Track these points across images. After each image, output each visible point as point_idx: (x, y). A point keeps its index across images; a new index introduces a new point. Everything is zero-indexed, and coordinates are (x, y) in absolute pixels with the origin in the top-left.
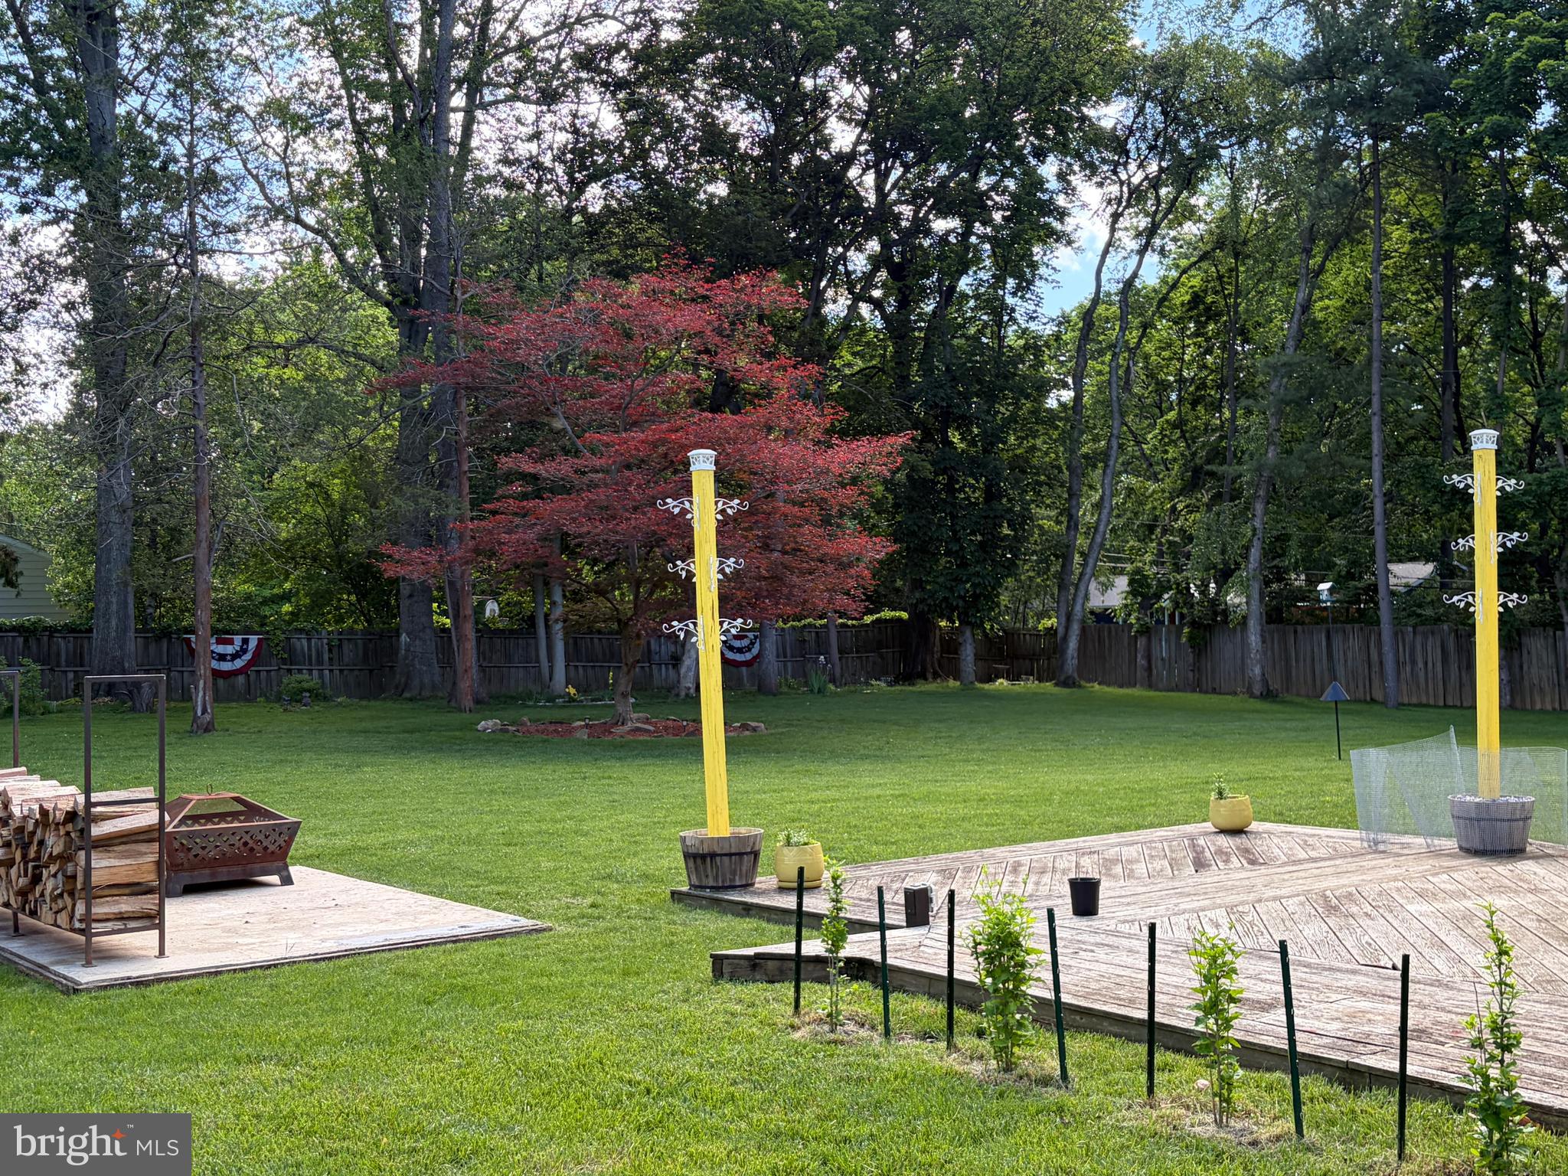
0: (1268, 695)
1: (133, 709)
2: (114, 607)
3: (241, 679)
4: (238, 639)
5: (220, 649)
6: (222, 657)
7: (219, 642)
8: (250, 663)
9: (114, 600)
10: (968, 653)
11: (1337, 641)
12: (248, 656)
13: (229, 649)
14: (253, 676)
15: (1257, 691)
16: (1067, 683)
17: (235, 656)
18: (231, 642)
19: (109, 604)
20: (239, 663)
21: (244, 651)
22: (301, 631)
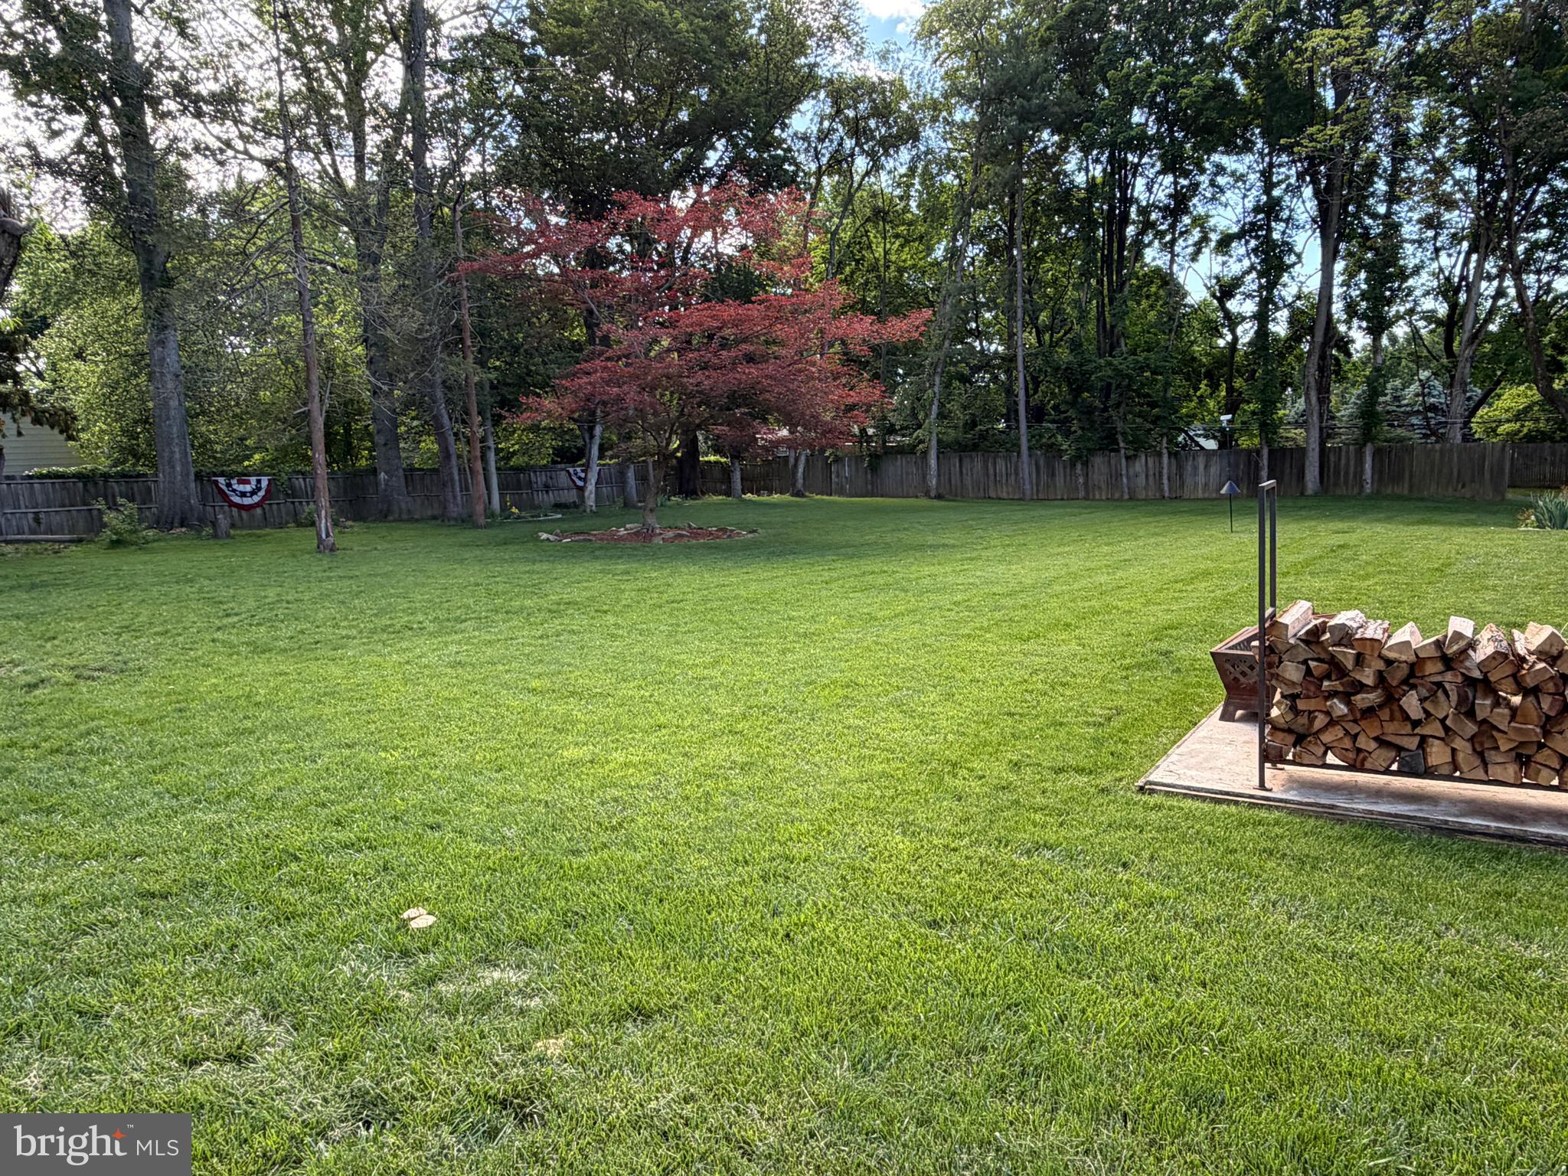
0: (939, 497)
1: (215, 536)
2: (177, 456)
3: (259, 511)
4: (253, 480)
5: (241, 488)
6: (243, 494)
7: (240, 482)
8: (264, 498)
9: (177, 449)
10: (737, 476)
11: (967, 462)
12: (262, 493)
13: (248, 488)
14: (267, 507)
15: (933, 494)
16: (798, 494)
17: (253, 493)
18: (248, 482)
19: (172, 452)
20: (256, 499)
21: (259, 489)
22: (299, 472)
